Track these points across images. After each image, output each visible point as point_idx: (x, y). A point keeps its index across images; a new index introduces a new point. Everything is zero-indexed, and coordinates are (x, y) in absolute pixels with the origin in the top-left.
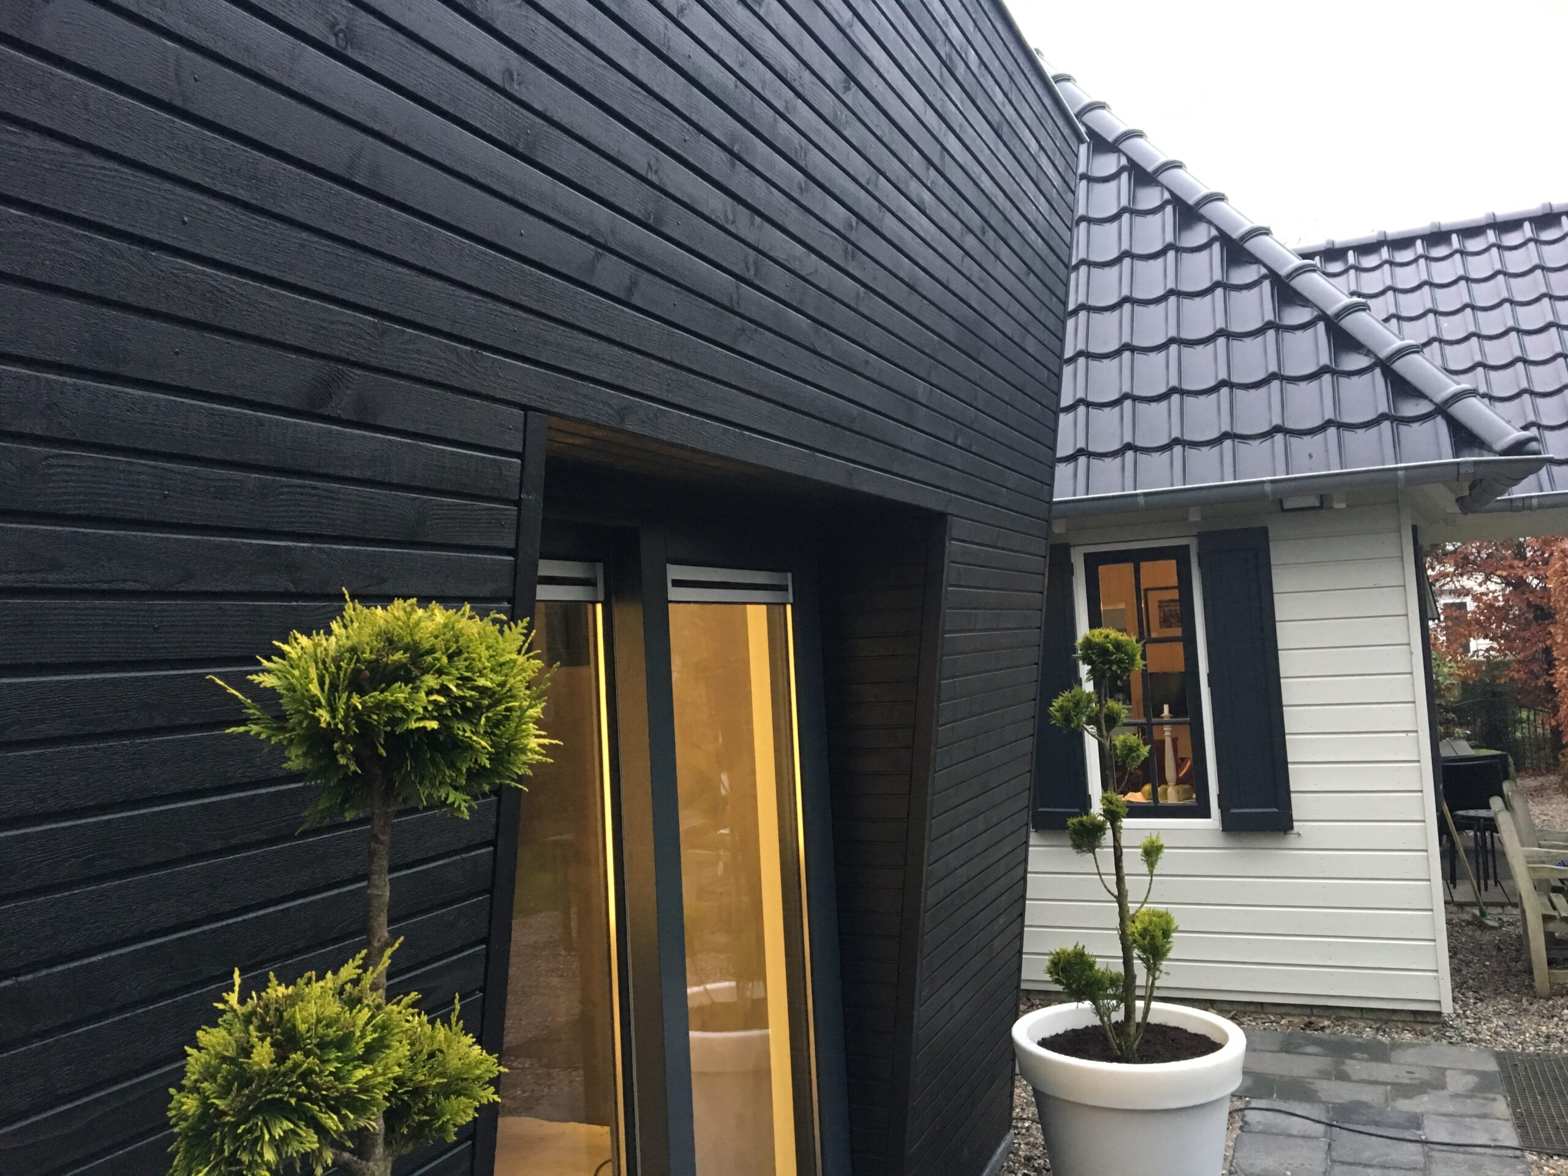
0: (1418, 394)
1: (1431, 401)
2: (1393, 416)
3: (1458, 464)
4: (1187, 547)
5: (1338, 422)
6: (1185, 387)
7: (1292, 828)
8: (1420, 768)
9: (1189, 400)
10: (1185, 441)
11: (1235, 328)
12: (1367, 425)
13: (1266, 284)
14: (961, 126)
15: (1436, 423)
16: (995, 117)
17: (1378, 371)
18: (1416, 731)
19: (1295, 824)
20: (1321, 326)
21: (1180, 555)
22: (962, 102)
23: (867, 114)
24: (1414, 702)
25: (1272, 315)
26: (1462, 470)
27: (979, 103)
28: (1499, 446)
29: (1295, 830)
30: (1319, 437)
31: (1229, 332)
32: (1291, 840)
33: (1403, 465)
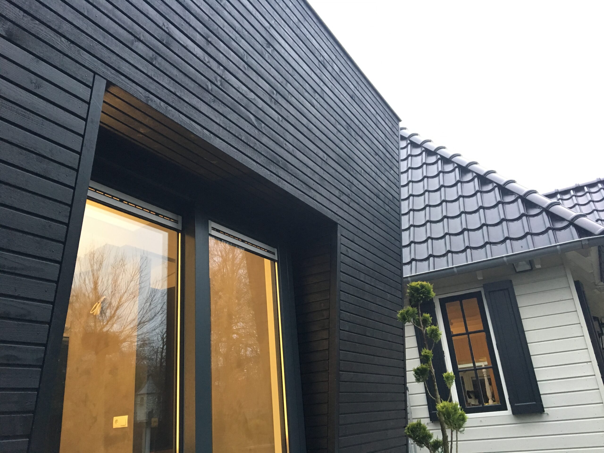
0: (561, 219)
1: (567, 220)
2: (553, 228)
3: (581, 241)
4: (480, 292)
5: (531, 233)
6: (469, 228)
7: (544, 411)
8: (596, 378)
9: (471, 233)
10: (471, 247)
11: (486, 205)
12: (542, 233)
13: (497, 189)
14: (331, 86)
15: (570, 229)
16: (351, 93)
17: (544, 213)
18: (591, 362)
19: (545, 409)
20: (519, 201)
21: (478, 295)
22: (332, 79)
23: (280, 60)
24: (587, 349)
25: (500, 198)
26: (583, 243)
27: (341, 83)
28: (597, 232)
29: (546, 412)
30: (524, 240)
31: (484, 207)
32: (545, 417)
33: (558, 244)
